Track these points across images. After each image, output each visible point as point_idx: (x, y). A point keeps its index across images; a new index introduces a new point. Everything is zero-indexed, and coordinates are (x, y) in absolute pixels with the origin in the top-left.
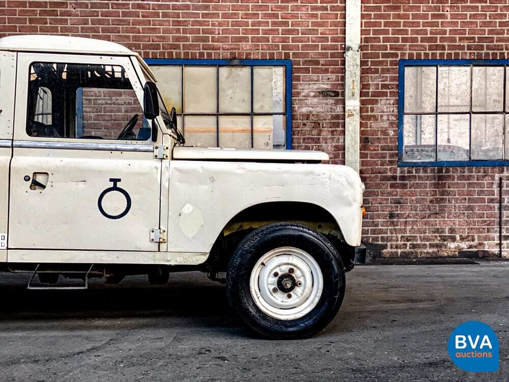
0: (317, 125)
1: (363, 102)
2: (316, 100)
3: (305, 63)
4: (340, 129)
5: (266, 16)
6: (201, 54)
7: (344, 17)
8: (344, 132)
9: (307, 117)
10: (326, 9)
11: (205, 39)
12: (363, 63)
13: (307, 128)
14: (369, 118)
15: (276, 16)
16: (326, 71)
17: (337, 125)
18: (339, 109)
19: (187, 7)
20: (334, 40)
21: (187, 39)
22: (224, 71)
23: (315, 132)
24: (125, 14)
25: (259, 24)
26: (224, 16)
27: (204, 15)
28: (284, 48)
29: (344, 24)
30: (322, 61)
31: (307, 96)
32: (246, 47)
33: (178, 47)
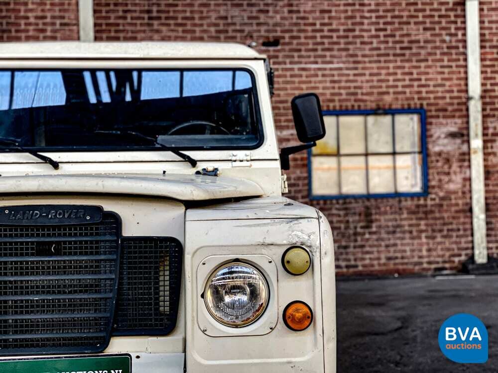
0: (447, 161)
1: (485, 142)
2: (446, 141)
3: (437, 110)
4: (466, 164)
5: (404, 74)
6: (353, 106)
7: (466, 73)
8: (469, 167)
9: (439, 154)
10: (451, 67)
11: (355, 94)
12: (484, 110)
13: (440, 164)
14: (489, 154)
15: (411, 74)
16: (453, 117)
17: (464, 160)
18: (465, 148)
19: (340, 69)
20: (459, 91)
21: (340, 94)
22: (371, 119)
23: (446, 167)
24: (292, 76)
25: (398, 80)
26: (371, 75)
27: (355, 75)
28: (419, 99)
29: (466, 79)
30: (450, 108)
31: (439, 138)
32: (388, 99)
33: (333, 101)
